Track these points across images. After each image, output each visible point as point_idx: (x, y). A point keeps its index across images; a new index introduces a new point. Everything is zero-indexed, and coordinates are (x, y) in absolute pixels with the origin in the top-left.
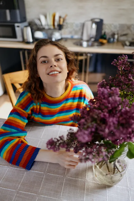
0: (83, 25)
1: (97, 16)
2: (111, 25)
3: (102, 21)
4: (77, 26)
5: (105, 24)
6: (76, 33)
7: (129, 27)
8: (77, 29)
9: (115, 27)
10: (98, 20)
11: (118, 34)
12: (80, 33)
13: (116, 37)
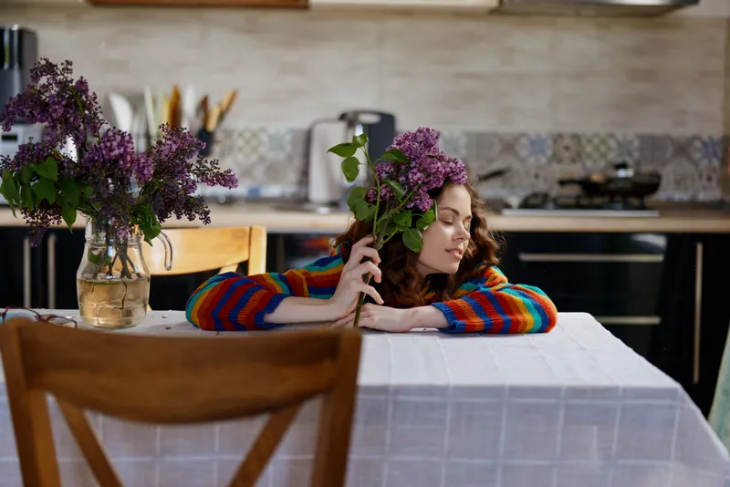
0: (308, 139)
1: (368, 99)
3: (387, 120)
4: (276, 142)
7: (509, 146)
8: (278, 156)
10: (373, 119)
12: (292, 176)
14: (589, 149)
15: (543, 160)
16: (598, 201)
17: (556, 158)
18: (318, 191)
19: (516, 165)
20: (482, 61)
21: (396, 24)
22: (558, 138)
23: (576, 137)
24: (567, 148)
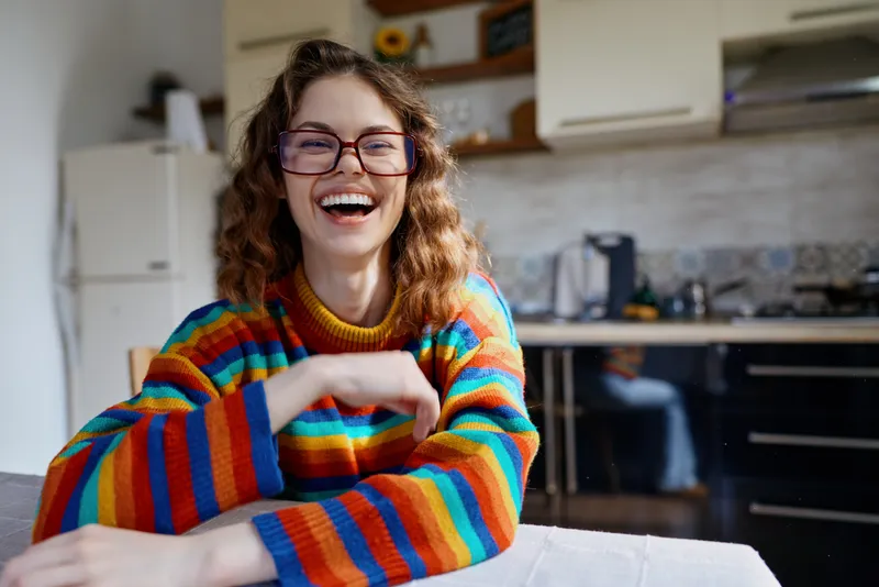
0: (554, 263)
1: (608, 225)
2: (669, 255)
3: (627, 243)
4: (530, 266)
5: (643, 255)
6: (529, 291)
7: (749, 259)
8: (533, 278)
9: (689, 261)
10: (610, 242)
11: (704, 285)
12: (544, 293)
13: (697, 293)
14: (836, 258)
15: (786, 272)
16: (846, 309)
17: (800, 269)
18: (565, 306)
19: (755, 278)
20: (717, 180)
21: (632, 157)
22: (800, 250)
23: (822, 248)
24: (812, 259)
